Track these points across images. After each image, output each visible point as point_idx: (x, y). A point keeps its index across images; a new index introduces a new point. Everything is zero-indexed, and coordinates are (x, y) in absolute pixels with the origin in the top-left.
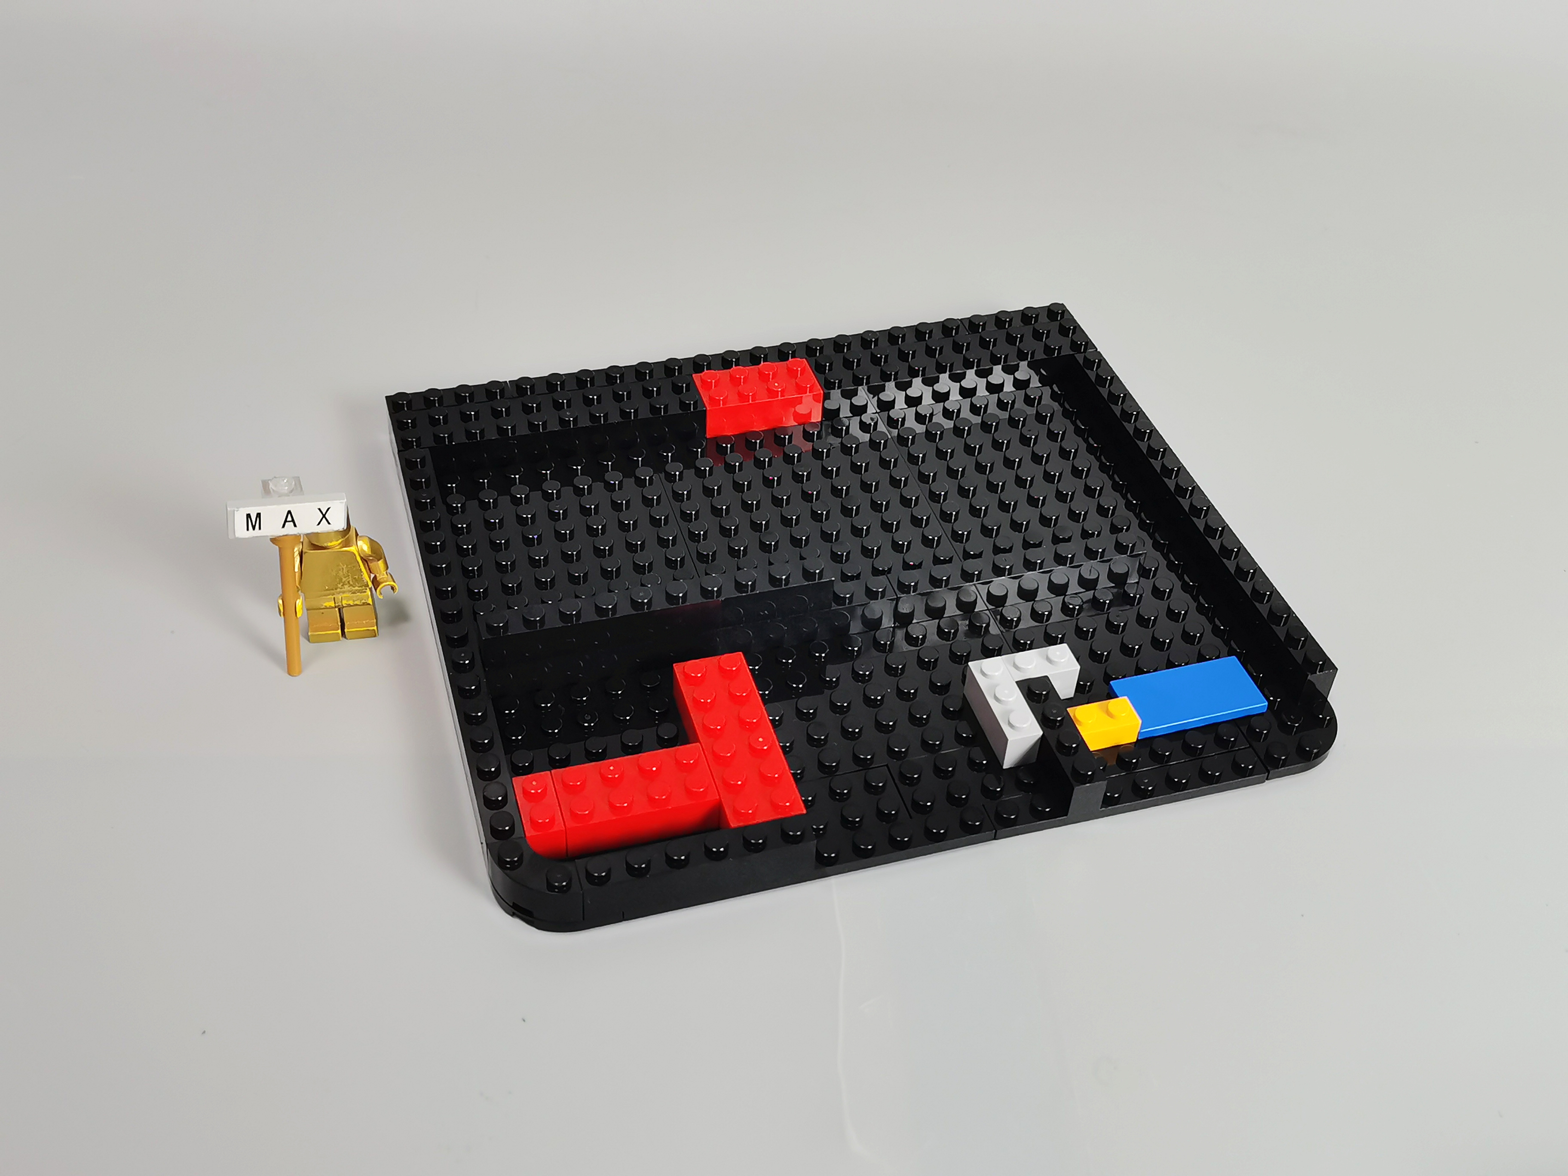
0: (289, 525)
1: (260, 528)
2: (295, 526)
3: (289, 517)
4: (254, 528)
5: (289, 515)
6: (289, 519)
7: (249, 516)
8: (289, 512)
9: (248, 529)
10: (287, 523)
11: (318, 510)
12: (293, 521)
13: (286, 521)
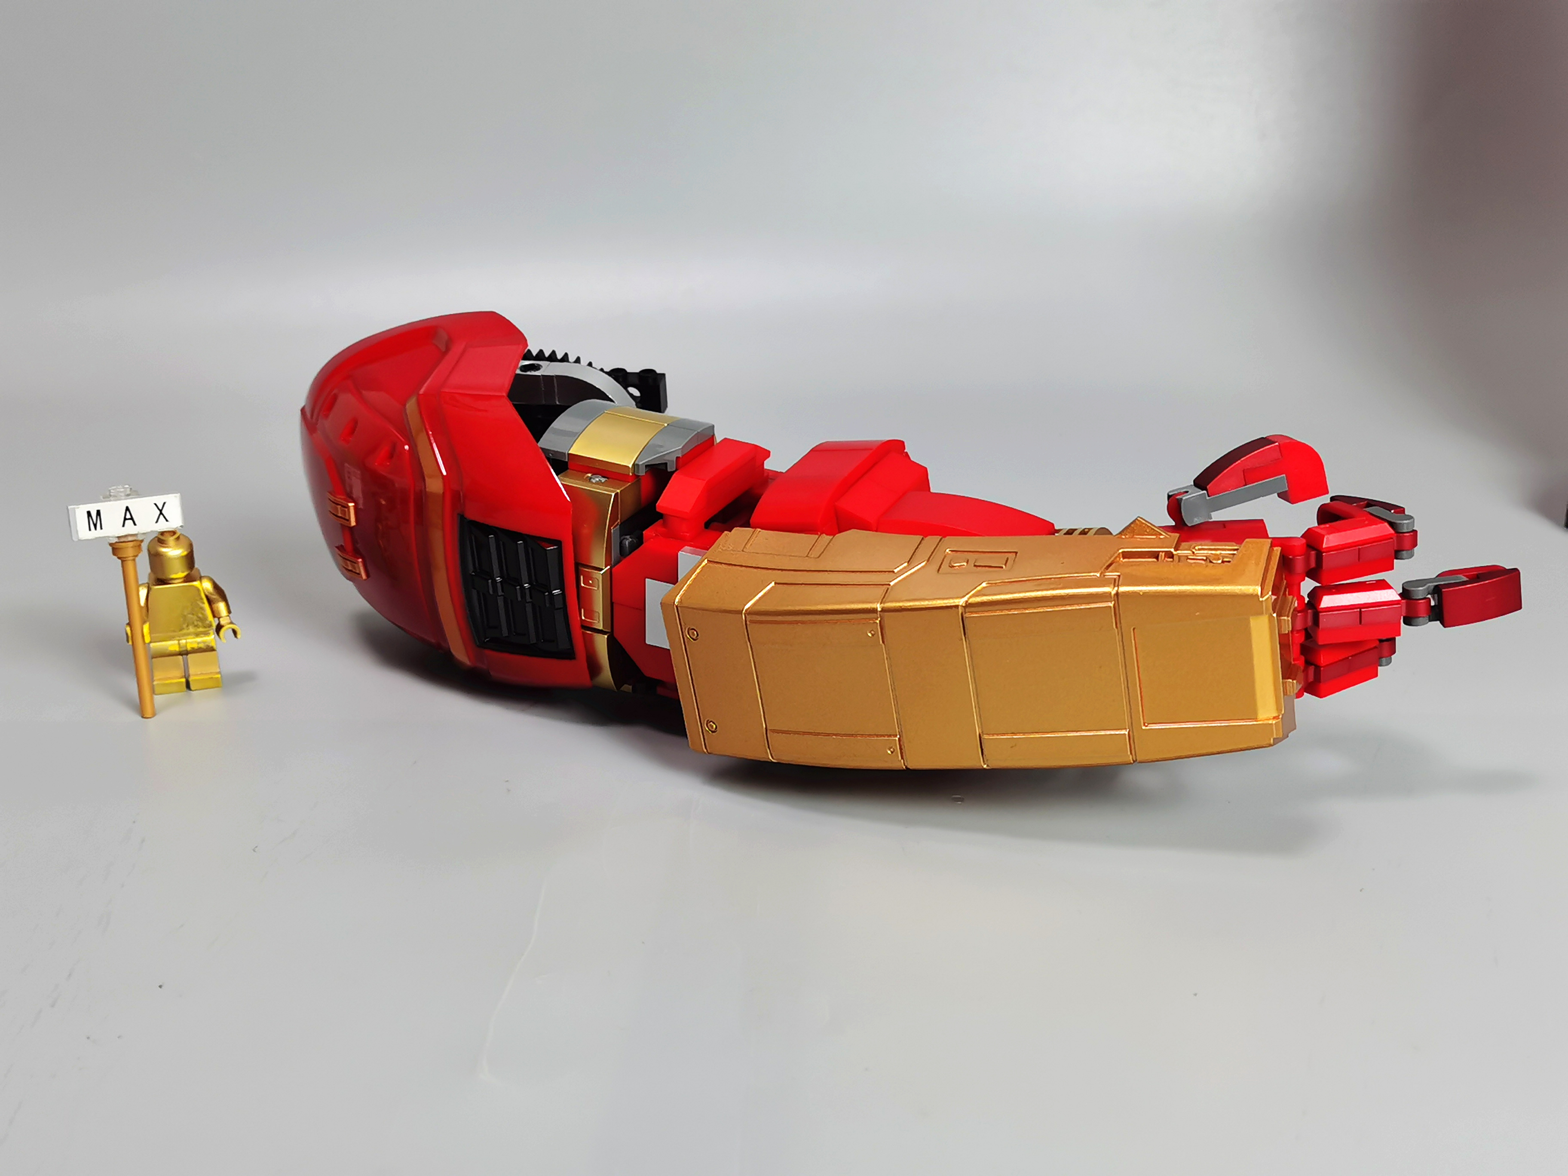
0: (129, 523)
1: (101, 528)
2: (135, 524)
3: (128, 516)
4: (95, 528)
5: (128, 513)
7: (89, 513)
8: (127, 509)
9: (90, 530)
10: (127, 521)
11: (154, 505)
12: (132, 519)
13: (125, 519)
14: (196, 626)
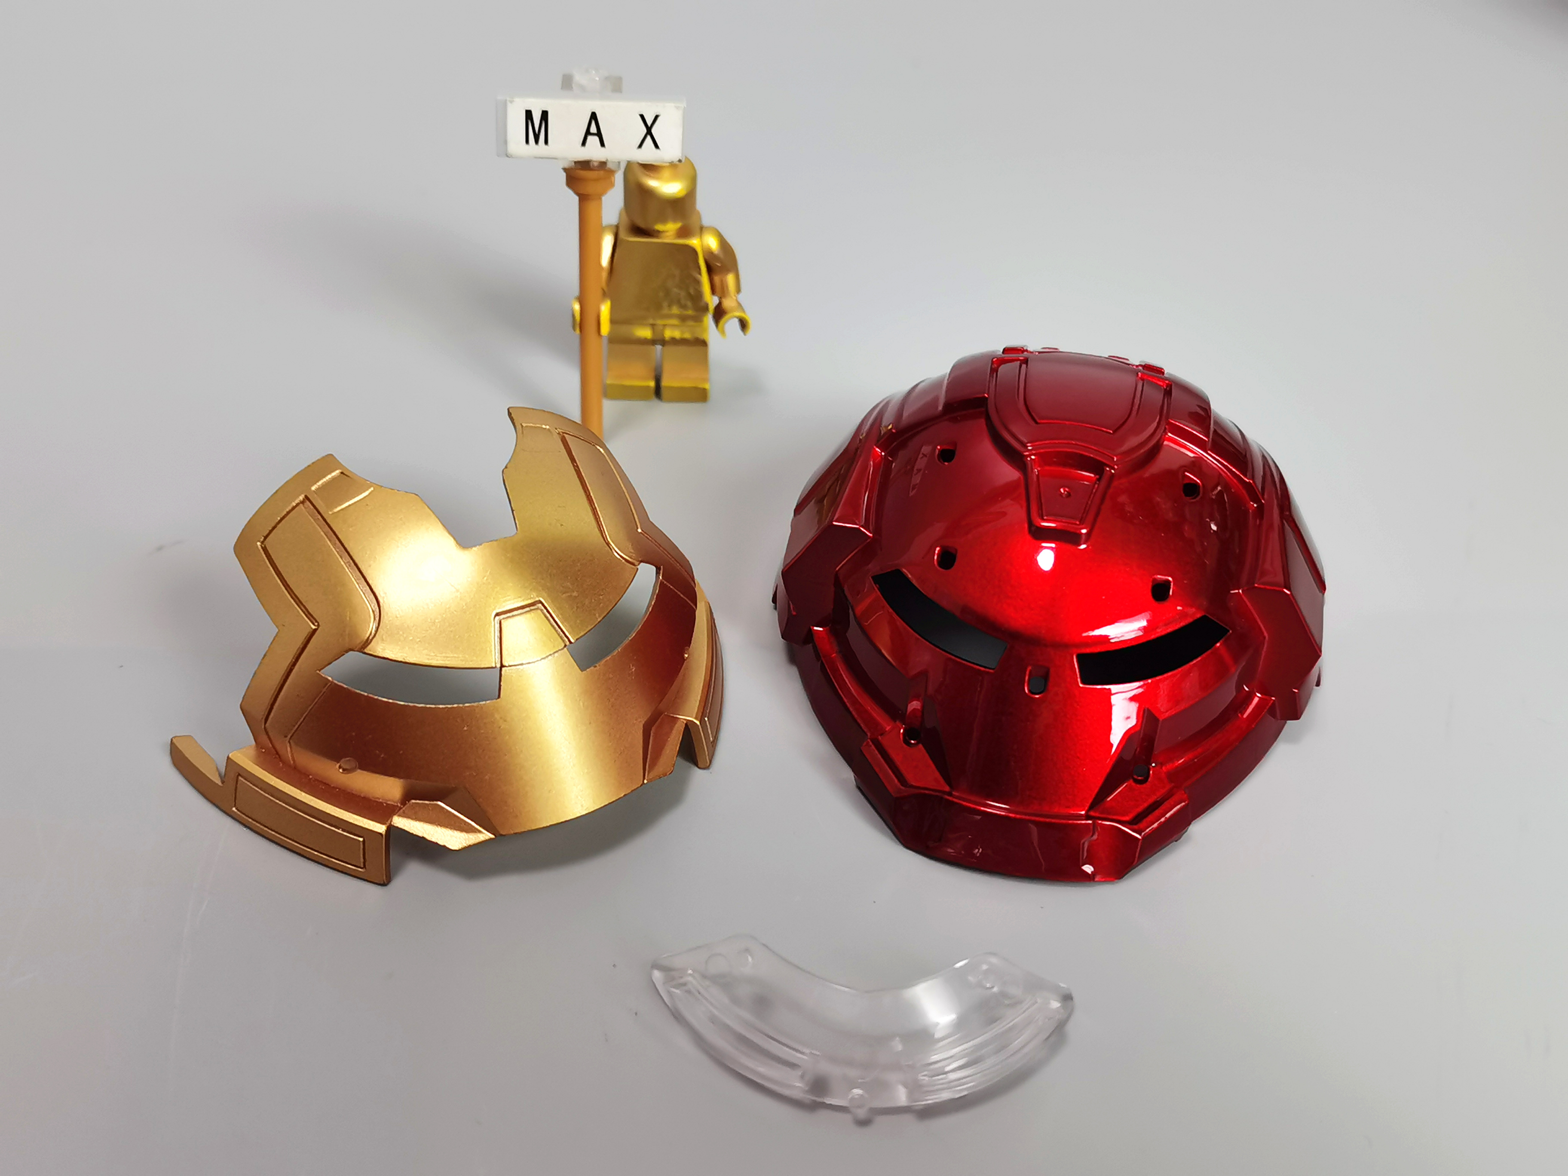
0: (593, 140)
1: (546, 142)
2: (602, 144)
4: (537, 141)
5: (593, 124)
6: (593, 129)
7: (529, 114)
8: (594, 116)
9: (527, 141)
10: (590, 138)
11: (639, 118)
12: (599, 134)
13: (588, 133)
14: (683, 307)
